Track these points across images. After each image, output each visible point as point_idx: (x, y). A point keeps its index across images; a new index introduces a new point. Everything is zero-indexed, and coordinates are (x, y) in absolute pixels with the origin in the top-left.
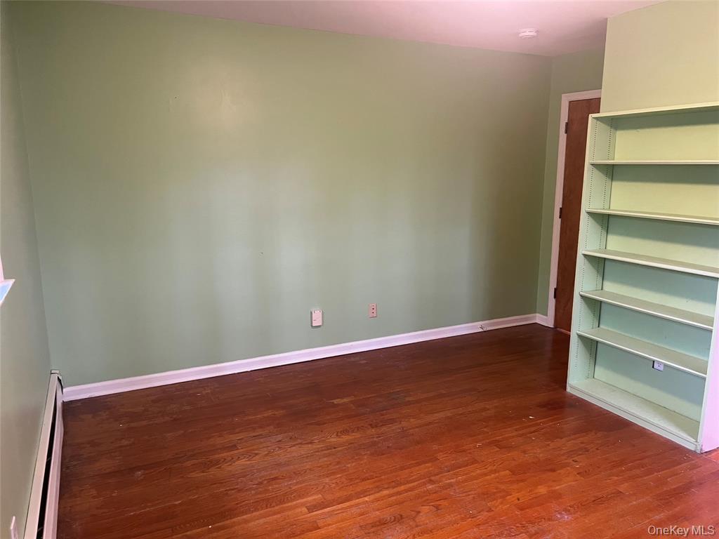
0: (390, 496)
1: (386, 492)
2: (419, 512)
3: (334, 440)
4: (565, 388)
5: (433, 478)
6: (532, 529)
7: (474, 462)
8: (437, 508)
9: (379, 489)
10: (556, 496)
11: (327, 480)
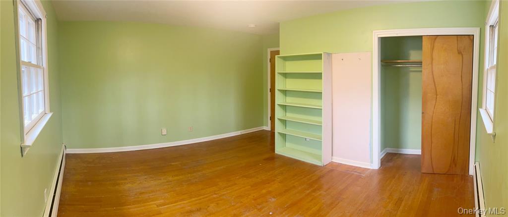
0: (197, 200)
1: (194, 199)
2: (209, 206)
3: (171, 179)
4: (274, 152)
5: (216, 192)
6: (259, 207)
7: (235, 184)
8: (218, 204)
9: (191, 198)
10: (269, 192)
11: (167, 194)
